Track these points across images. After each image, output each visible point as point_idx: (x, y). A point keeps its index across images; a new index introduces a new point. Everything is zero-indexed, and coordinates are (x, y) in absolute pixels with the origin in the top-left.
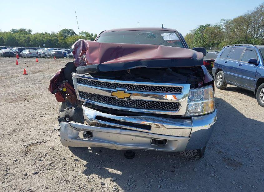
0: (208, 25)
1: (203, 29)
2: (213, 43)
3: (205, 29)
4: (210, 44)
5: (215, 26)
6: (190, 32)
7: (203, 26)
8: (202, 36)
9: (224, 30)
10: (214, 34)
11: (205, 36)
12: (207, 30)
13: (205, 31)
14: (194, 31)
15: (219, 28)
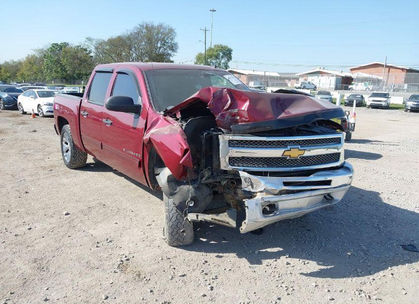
0: (66, 45)
1: (59, 48)
2: (80, 74)
3: (61, 49)
4: (75, 75)
5: (78, 47)
6: (33, 53)
7: (57, 44)
8: (58, 62)
9: (92, 54)
10: (78, 59)
11: (64, 62)
12: (66, 52)
13: (62, 53)
14: (41, 51)
15: (86, 50)
